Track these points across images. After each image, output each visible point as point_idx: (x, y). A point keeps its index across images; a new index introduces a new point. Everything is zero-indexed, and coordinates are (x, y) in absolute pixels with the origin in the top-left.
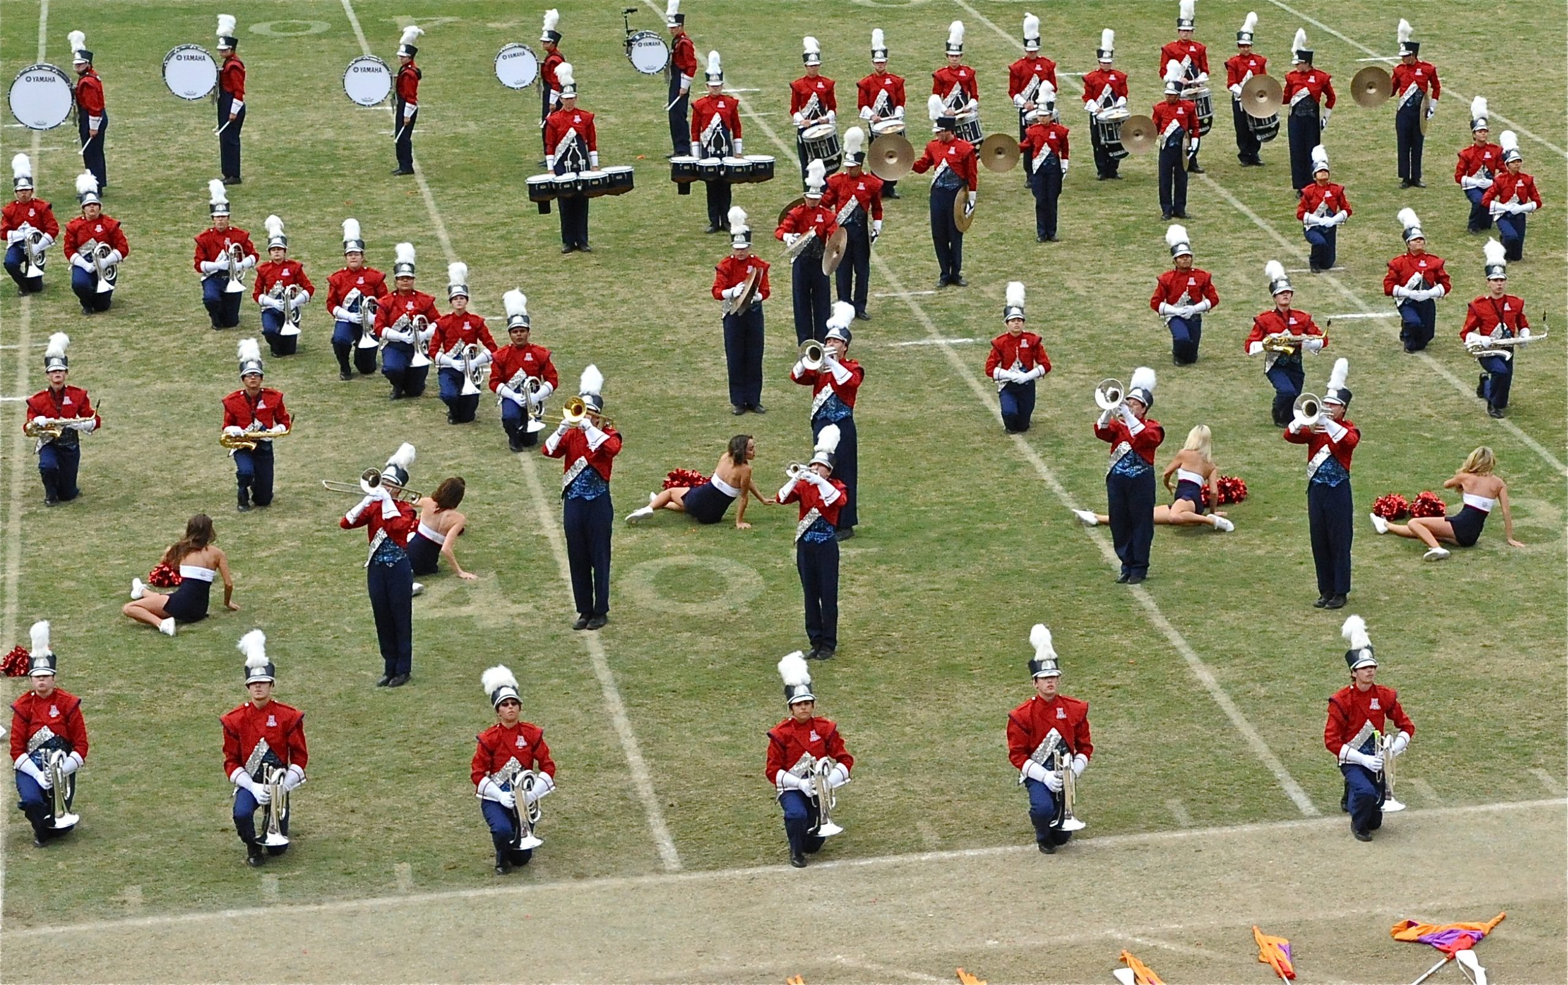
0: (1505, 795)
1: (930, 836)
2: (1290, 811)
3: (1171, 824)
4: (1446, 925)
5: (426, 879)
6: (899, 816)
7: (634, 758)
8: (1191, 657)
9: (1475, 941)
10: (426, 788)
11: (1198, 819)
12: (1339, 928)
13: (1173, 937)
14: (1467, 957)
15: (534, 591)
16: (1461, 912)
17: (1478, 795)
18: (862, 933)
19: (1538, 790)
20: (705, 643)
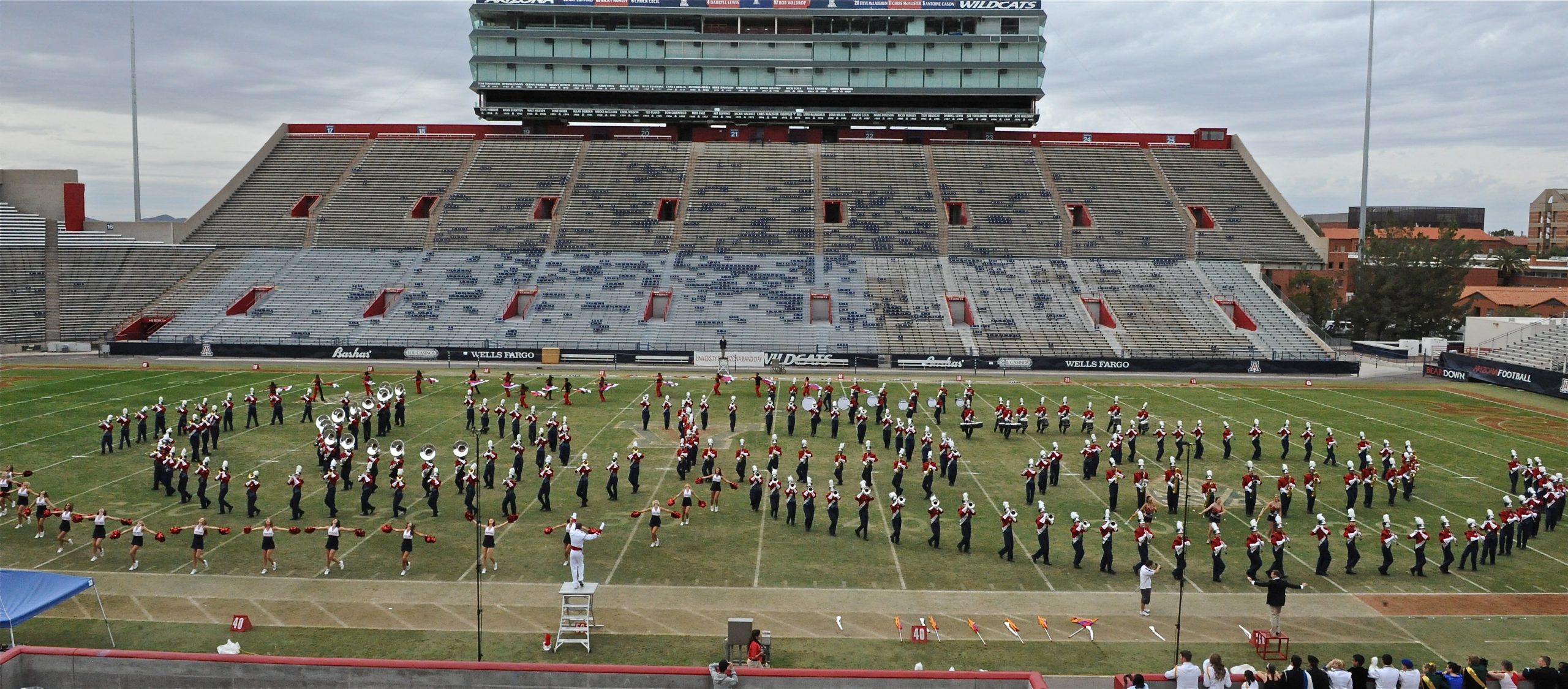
0: (1098, 590)
1: (963, 587)
2: (1048, 589)
3: (1019, 589)
4: (1084, 619)
5: (849, 586)
6: (956, 582)
7: (897, 562)
8: (1026, 551)
9: (1091, 624)
10: (851, 565)
11: (1026, 589)
12: (1058, 617)
13: (1018, 616)
14: (1089, 628)
15: (877, 523)
16: (1088, 617)
17: (1093, 589)
18: (946, 608)
19: (1107, 589)
20: (914, 538)
